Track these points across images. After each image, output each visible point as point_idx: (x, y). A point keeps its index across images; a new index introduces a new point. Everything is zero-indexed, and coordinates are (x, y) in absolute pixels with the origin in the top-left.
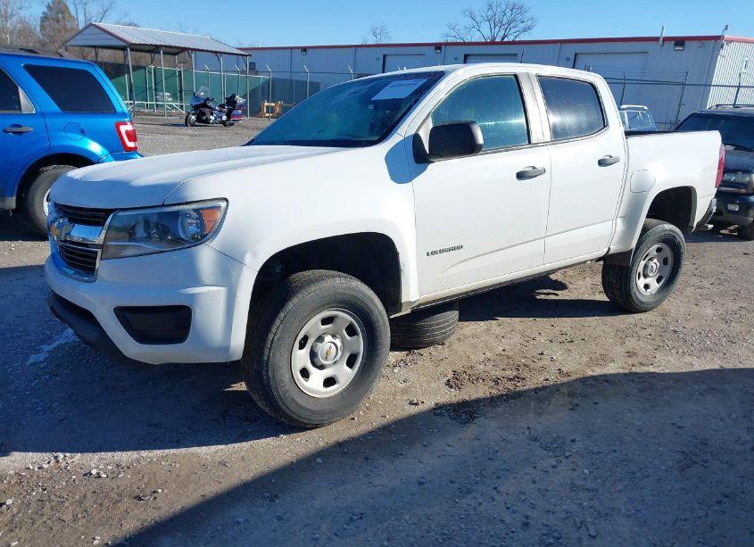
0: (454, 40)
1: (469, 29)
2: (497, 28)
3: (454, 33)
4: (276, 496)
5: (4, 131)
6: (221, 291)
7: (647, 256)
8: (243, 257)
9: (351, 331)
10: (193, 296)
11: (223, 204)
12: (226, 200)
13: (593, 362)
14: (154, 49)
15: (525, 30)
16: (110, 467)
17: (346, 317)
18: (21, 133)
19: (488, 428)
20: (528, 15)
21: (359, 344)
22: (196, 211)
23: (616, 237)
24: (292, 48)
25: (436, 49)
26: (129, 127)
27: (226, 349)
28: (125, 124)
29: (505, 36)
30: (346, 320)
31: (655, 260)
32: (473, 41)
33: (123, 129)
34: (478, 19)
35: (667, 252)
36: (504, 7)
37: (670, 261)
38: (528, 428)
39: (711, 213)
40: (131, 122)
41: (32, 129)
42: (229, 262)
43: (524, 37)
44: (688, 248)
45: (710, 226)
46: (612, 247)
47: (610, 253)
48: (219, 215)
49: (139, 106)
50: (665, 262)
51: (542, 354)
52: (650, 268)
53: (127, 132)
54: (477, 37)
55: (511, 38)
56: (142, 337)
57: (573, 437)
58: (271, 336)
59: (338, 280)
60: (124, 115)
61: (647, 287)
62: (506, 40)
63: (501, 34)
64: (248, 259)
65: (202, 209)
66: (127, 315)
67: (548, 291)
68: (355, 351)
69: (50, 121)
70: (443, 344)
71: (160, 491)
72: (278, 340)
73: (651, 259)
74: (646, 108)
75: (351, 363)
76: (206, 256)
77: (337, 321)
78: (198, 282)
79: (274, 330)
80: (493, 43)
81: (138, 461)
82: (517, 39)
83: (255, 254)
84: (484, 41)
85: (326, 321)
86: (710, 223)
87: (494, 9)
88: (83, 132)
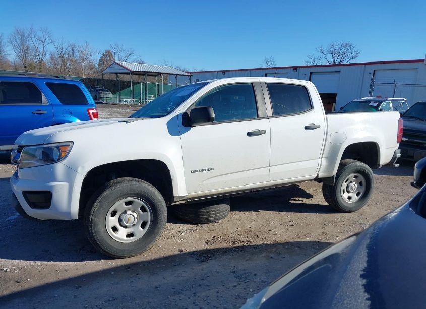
0: (312, 64)
1: (319, 58)
2: (336, 58)
3: (311, 61)
4: (80, 287)
5: (33, 113)
6: (66, 184)
7: (348, 180)
8: (77, 168)
9: (143, 209)
10: (52, 186)
11: (71, 144)
12: (73, 142)
13: (298, 236)
14: (144, 74)
15: (352, 58)
16: (13, 267)
17: (139, 202)
18: (41, 114)
19: (212, 265)
20: (355, 50)
21: (148, 217)
22: (57, 147)
23: (322, 168)
24: (218, 71)
25: (294, 69)
26: (94, 111)
27: (69, 213)
28: (92, 109)
29: (341, 61)
30: (139, 203)
31: (354, 183)
32: (323, 64)
33: (91, 112)
34: (325, 53)
35: (361, 178)
36: (340, 46)
37: (364, 183)
38: (234, 267)
39: (396, 157)
40: (96, 109)
41: (46, 112)
42: (71, 171)
43: (352, 62)
44: (375, 177)
45: (397, 165)
46: (320, 174)
47: (319, 177)
48: (68, 149)
49: (136, 101)
50: (361, 184)
51: (271, 231)
52: (350, 187)
53: (93, 113)
54: (325, 62)
55: (345, 62)
56: (34, 205)
57: (255, 273)
58: (93, 209)
59: (134, 183)
60: (92, 105)
61: (350, 198)
62: (342, 63)
63: (339, 60)
64: (79, 170)
65: (60, 146)
66: (27, 195)
67: (298, 198)
68: (145, 220)
69: (55, 108)
70: (218, 223)
71: (29, 279)
72: (97, 210)
73: (351, 182)
74: (405, 99)
75: (143, 226)
76: (60, 168)
77: (134, 204)
78: (55, 180)
79: (95, 206)
80: (334, 65)
81: (28, 266)
82: (348, 63)
83: (83, 167)
84: (328, 64)
85: (127, 203)
86: (397, 163)
87: (335, 47)
88: (71, 114)
